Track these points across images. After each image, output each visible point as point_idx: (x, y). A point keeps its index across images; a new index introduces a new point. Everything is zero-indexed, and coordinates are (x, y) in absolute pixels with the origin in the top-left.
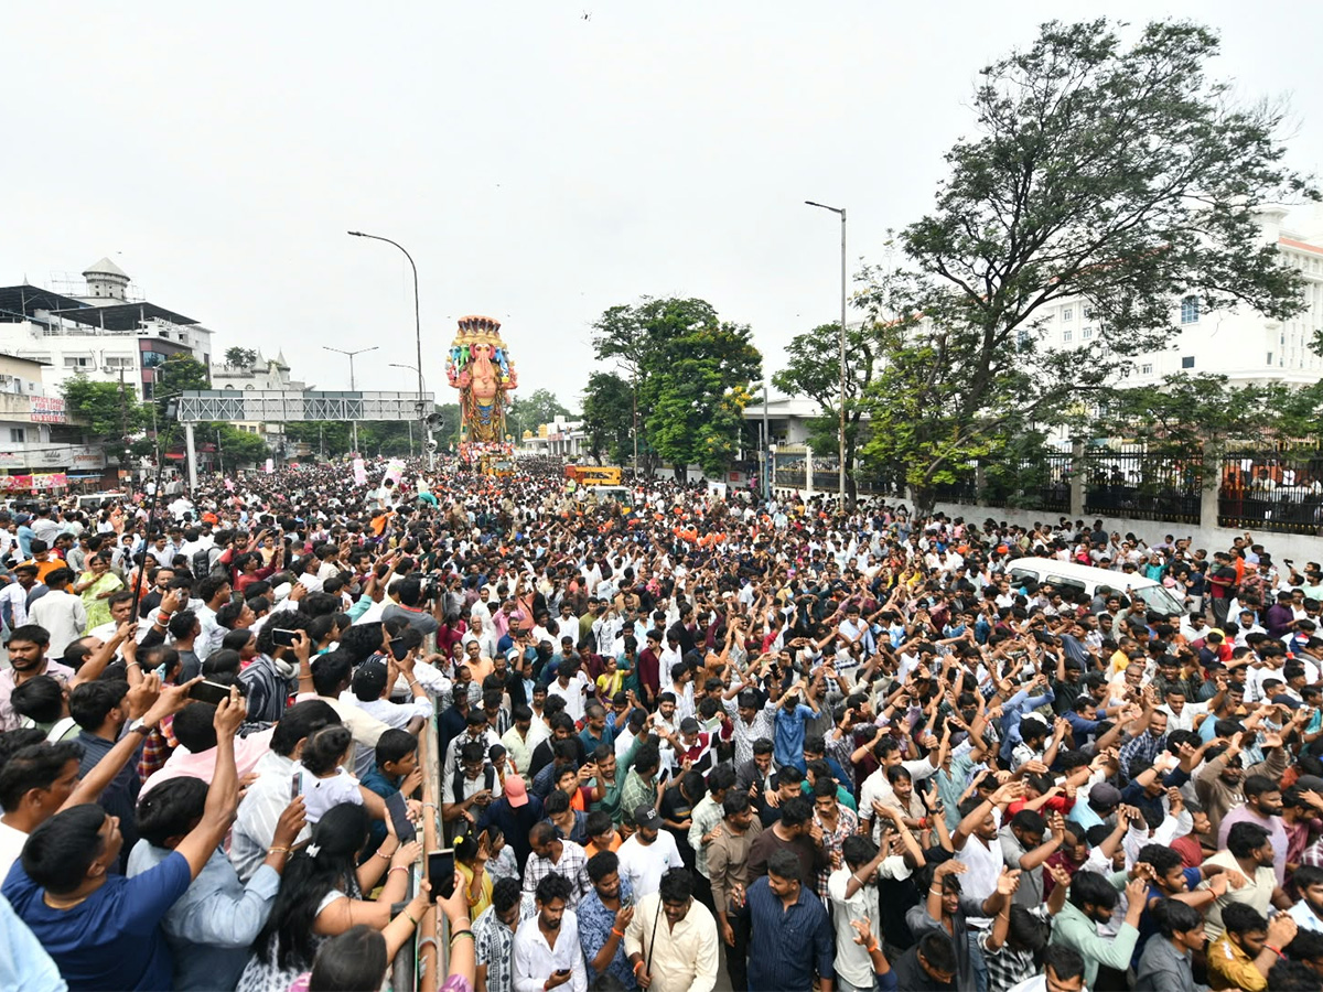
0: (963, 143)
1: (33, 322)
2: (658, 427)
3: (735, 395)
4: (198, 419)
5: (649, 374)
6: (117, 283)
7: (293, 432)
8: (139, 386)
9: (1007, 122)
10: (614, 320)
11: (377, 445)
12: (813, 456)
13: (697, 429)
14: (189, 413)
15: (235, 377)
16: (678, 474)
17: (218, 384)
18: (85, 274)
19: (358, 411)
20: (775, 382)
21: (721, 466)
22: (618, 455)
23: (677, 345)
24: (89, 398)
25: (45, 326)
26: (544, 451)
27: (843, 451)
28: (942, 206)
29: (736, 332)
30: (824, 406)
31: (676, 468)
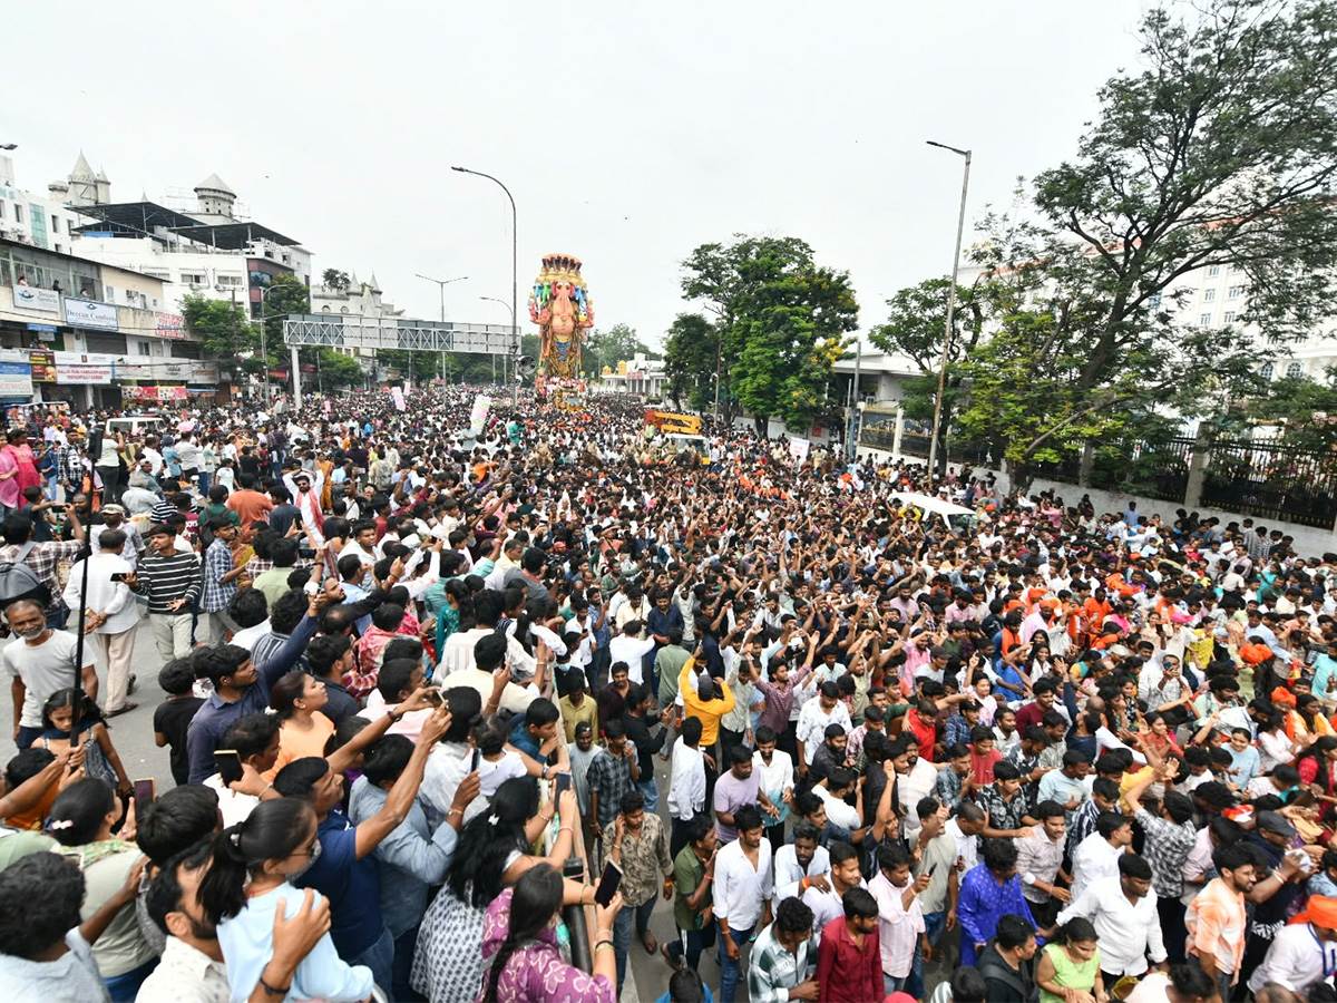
0: (1121, 77)
1: (154, 239)
2: (742, 375)
3: (826, 347)
4: (302, 343)
5: (736, 318)
6: (224, 200)
7: (383, 357)
8: (247, 306)
9: (1175, 53)
10: (705, 260)
11: (460, 373)
12: (904, 417)
13: (783, 380)
14: (295, 335)
15: (333, 298)
16: (758, 425)
17: (316, 306)
18: (196, 190)
19: (448, 342)
20: (872, 338)
21: (805, 421)
22: (699, 400)
23: (768, 290)
24: (205, 315)
25: (164, 242)
26: (623, 389)
27: (938, 417)
28: (1085, 152)
29: (834, 279)
30: (923, 368)
31: (758, 419)
